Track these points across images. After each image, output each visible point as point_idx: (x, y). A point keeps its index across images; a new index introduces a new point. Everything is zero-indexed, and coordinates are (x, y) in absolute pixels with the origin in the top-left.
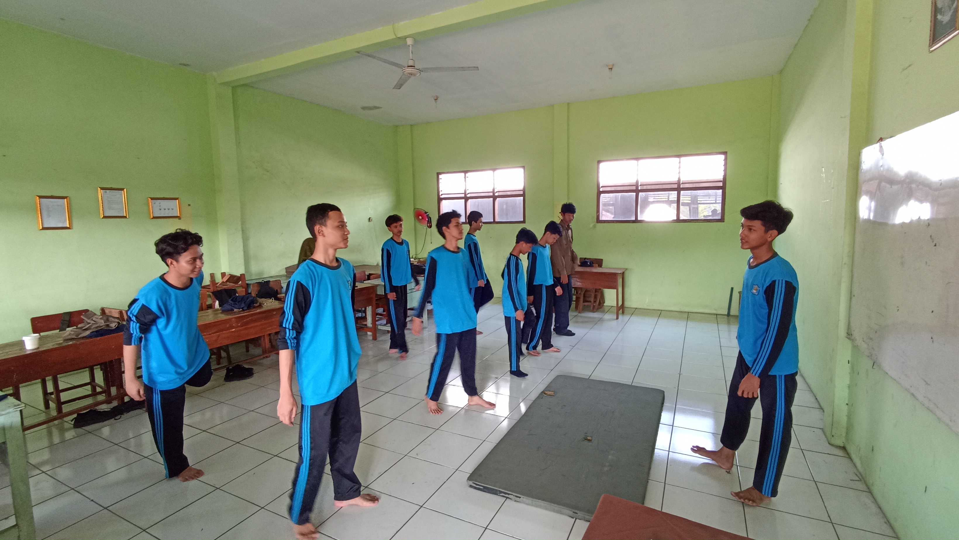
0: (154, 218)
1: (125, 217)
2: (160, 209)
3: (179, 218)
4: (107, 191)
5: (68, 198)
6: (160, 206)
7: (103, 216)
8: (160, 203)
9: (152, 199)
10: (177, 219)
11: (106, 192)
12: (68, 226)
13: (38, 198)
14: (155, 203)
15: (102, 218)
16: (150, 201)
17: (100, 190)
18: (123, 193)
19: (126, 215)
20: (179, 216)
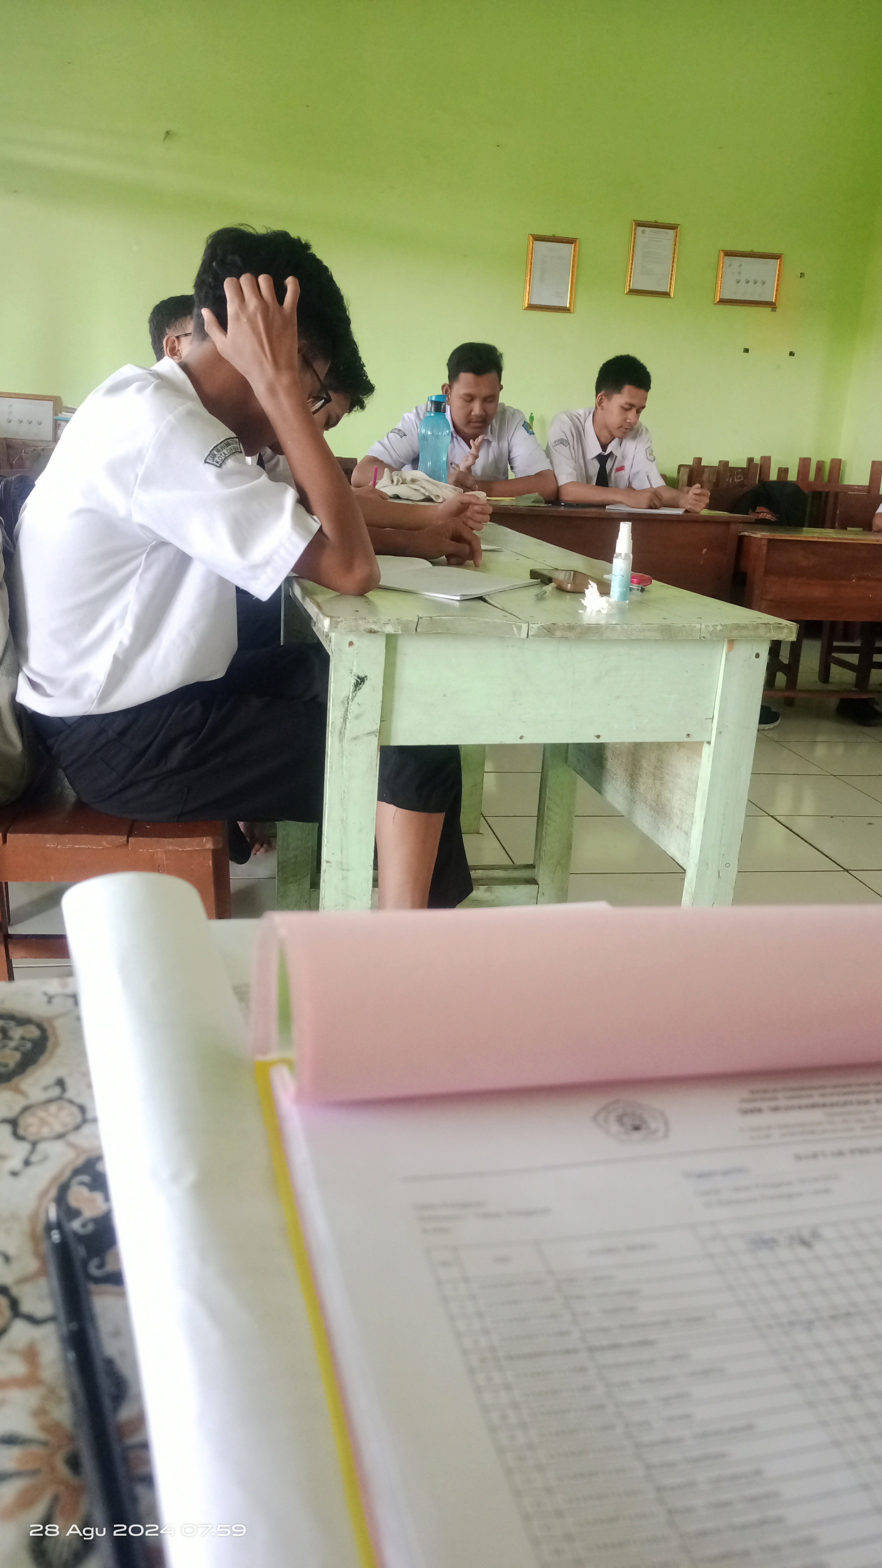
0: (723, 301)
1: (666, 294)
2: (738, 282)
3: (772, 305)
4: (647, 229)
5: (577, 242)
6: (740, 273)
7: (628, 287)
8: (740, 266)
9: (729, 254)
10: (768, 310)
11: (643, 232)
12: (568, 306)
13: (531, 238)
14: (730, 265)
15: (626, 294)
16: (722, 257)
17: (634, 227)
18: (675, 235)
19: (670, 291)
20: (773, 301)
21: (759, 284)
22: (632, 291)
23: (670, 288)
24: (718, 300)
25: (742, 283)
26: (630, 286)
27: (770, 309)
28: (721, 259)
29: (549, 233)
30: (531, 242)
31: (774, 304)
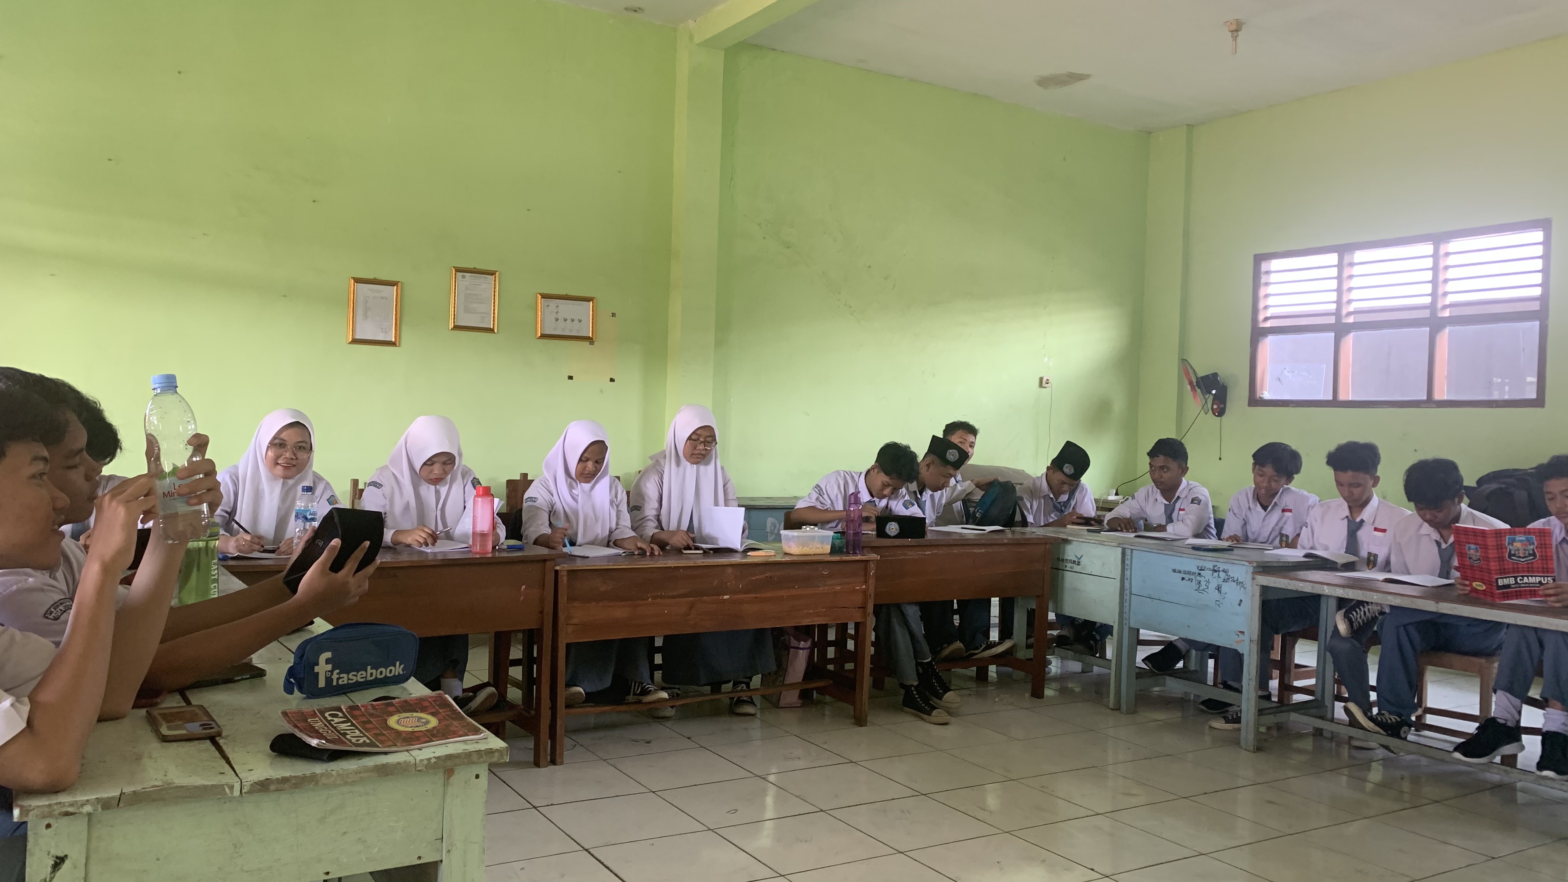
0: (543, 336)
1: (491, 330)
2: (557, 320)
3: (589, 340)
4: (467, 275)
5: (399, 284)
6: (557, 312)
7: (453, 324)
8: (557, 307)
11: (463, 277)
12: (393, 340)
13: (352, 280)
14: (548, 306)
15: (451, 329)
16: (540, 299)
17: (454, 272)
18: (494, 279)
19: (493, 327)
20: (591, 336)
21: (576, 322)
22: (456, 327)
23: (494, 325)
24: (540, 335)
25: (561, 321)
26: (454, 322)
27: (588, 343)
28: (540, 301)
29: (371, 276)
30: (352, 284)
31: (592, 339)
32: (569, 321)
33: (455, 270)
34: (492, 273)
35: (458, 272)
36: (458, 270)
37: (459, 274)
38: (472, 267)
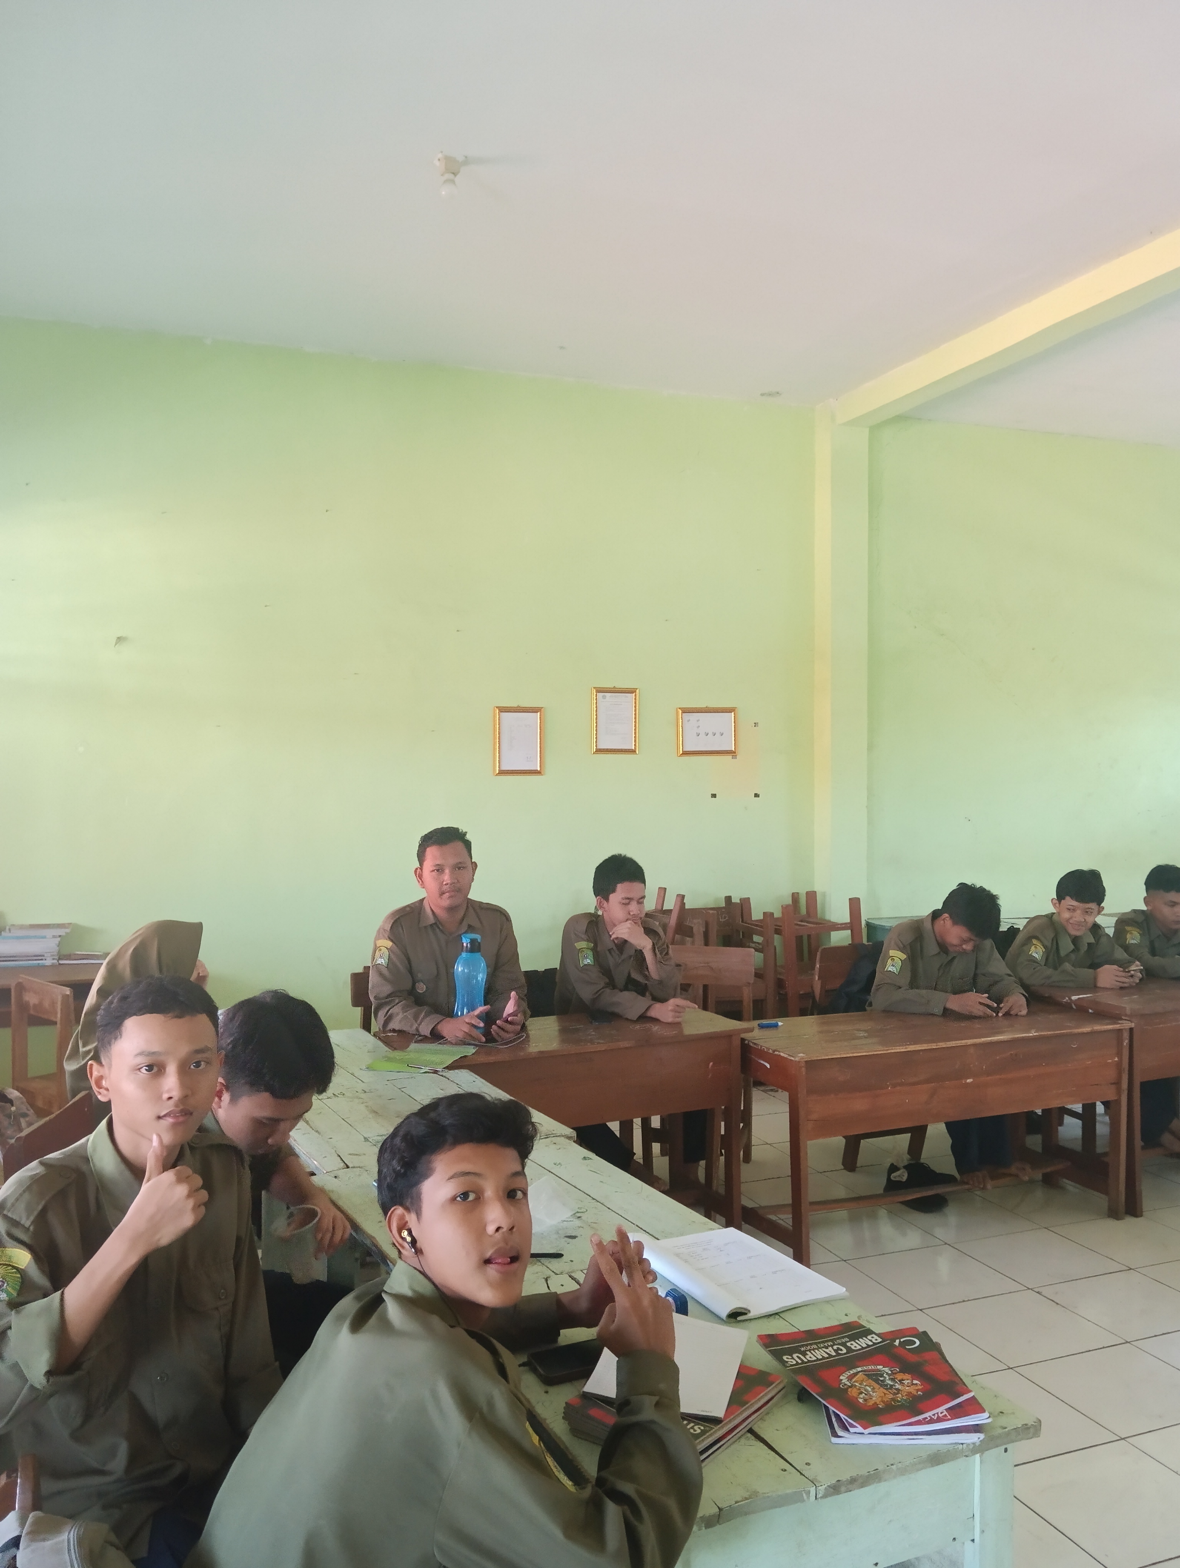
0: (685, 753)
1: (633, 751)
2: (698, 735)
3: (732, 753)
4: (608, 695)
5: (542, 711)
6: (698, 727)
7: (595, 748)
8: (698, 721)
10: (729, 757)
11: (604, 697)
12: (539, 769)
13: (498, 710)
14: (689, 721)
15: (594, 754)
16: (680, 714)
17: (595, 693)
18: (634, 697)
19: (635, 748)
20: (733, 750)
21: (718, 735)
22: (599, 751)
23: (635, 745)
24: (681, 752)
25: (702, 735)
26: (596, 746)
27: (731, 756)
28: (680, 716)
29: (513, 704)
30: (497, 714)
31: (735, 753)
32: (710, 735)
33: (596, 690)
34: (632, 691)
35: (599, 692)
36: (600, 690)
37: (600, 695)
38: (612, 686)
